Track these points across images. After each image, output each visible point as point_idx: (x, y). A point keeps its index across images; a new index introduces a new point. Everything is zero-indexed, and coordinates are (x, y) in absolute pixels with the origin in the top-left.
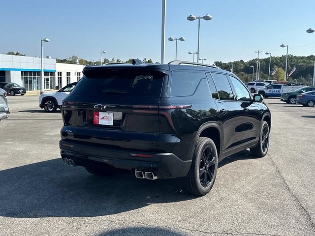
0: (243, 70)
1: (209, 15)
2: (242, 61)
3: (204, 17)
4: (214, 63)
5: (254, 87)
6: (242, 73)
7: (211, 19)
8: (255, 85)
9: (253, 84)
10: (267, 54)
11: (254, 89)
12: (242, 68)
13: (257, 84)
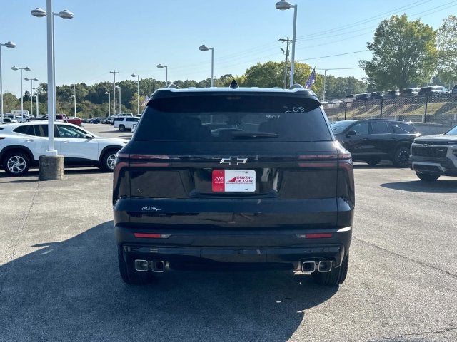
0: (87, 98)
1: (68, 12)
2: (83, 84)
3: (61, 13)
4: (39, 86)
5: (124, 122)
6: (87, 102)
7: (71, 17)
8: (125, 119)
9: (122, 119)
10: (133, 76)
11: (123, 125)
12: (85, 94)
13: (128, 120)
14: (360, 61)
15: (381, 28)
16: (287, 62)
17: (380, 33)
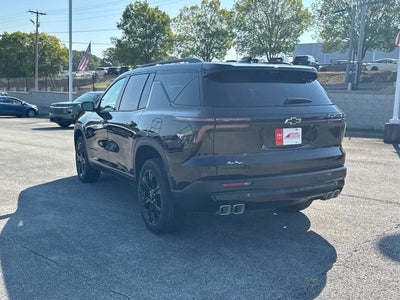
14: (112, 38)
15: (127, 10)
16: (37, 34)
17: (126, 16)
